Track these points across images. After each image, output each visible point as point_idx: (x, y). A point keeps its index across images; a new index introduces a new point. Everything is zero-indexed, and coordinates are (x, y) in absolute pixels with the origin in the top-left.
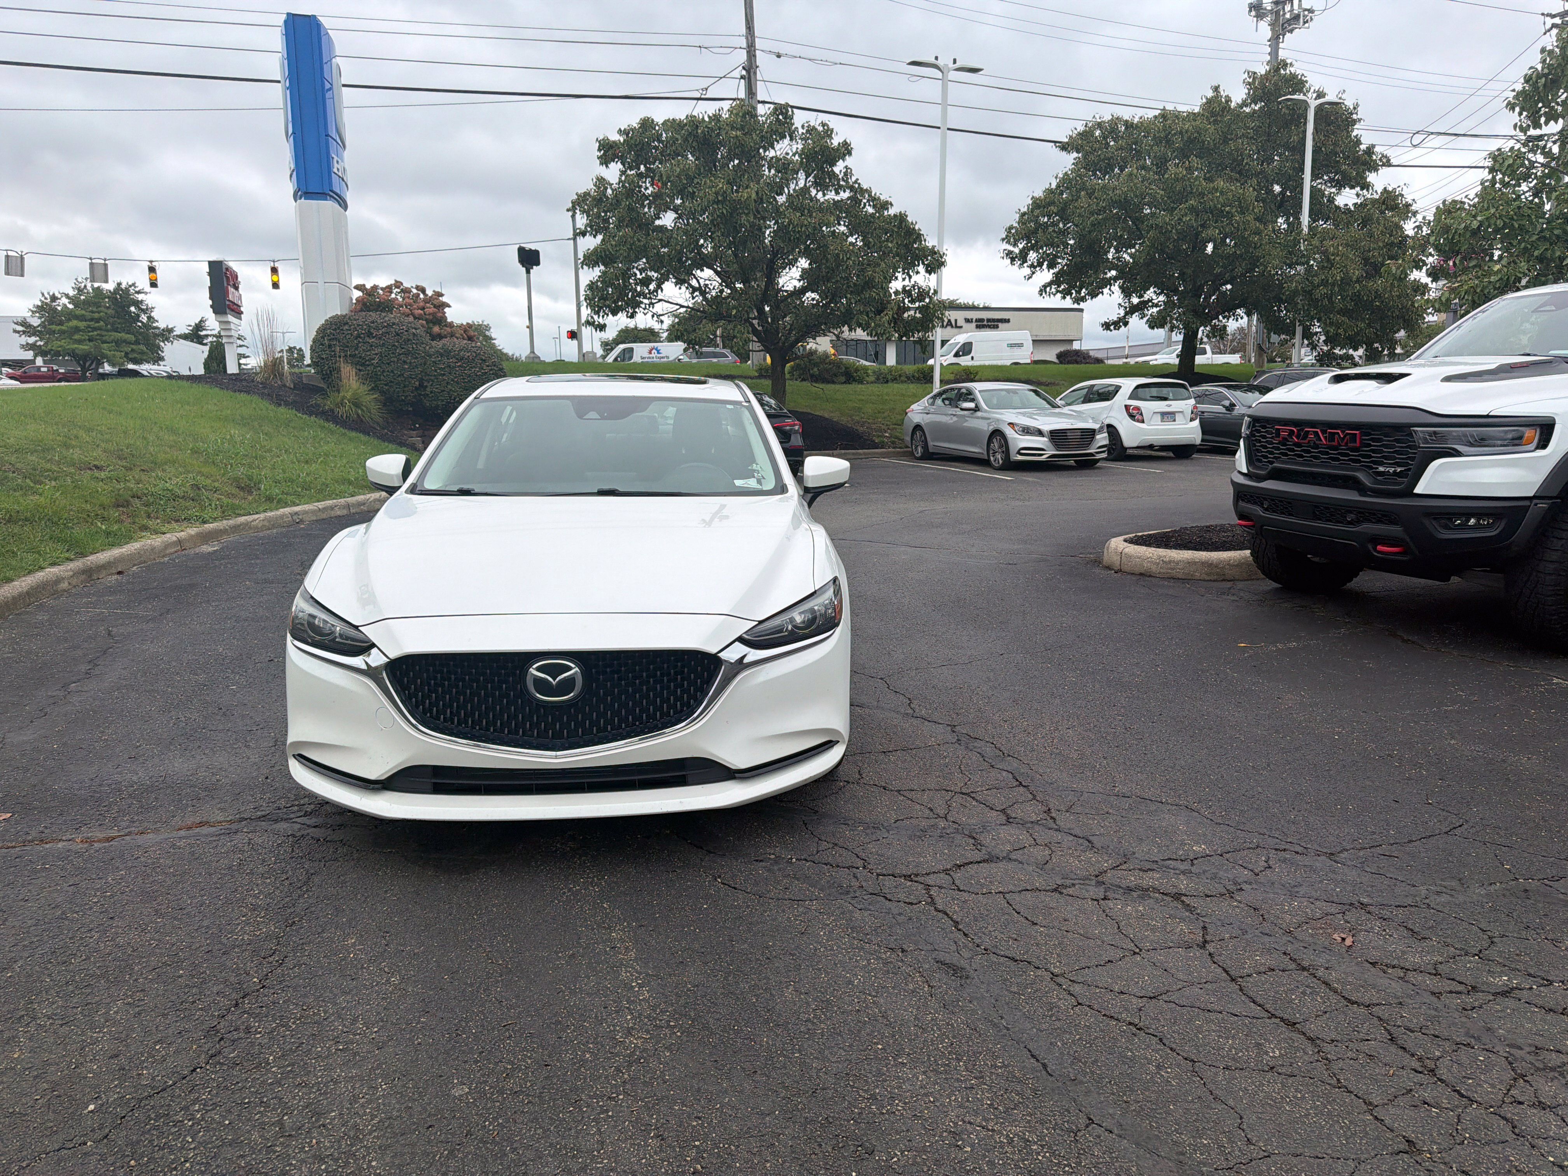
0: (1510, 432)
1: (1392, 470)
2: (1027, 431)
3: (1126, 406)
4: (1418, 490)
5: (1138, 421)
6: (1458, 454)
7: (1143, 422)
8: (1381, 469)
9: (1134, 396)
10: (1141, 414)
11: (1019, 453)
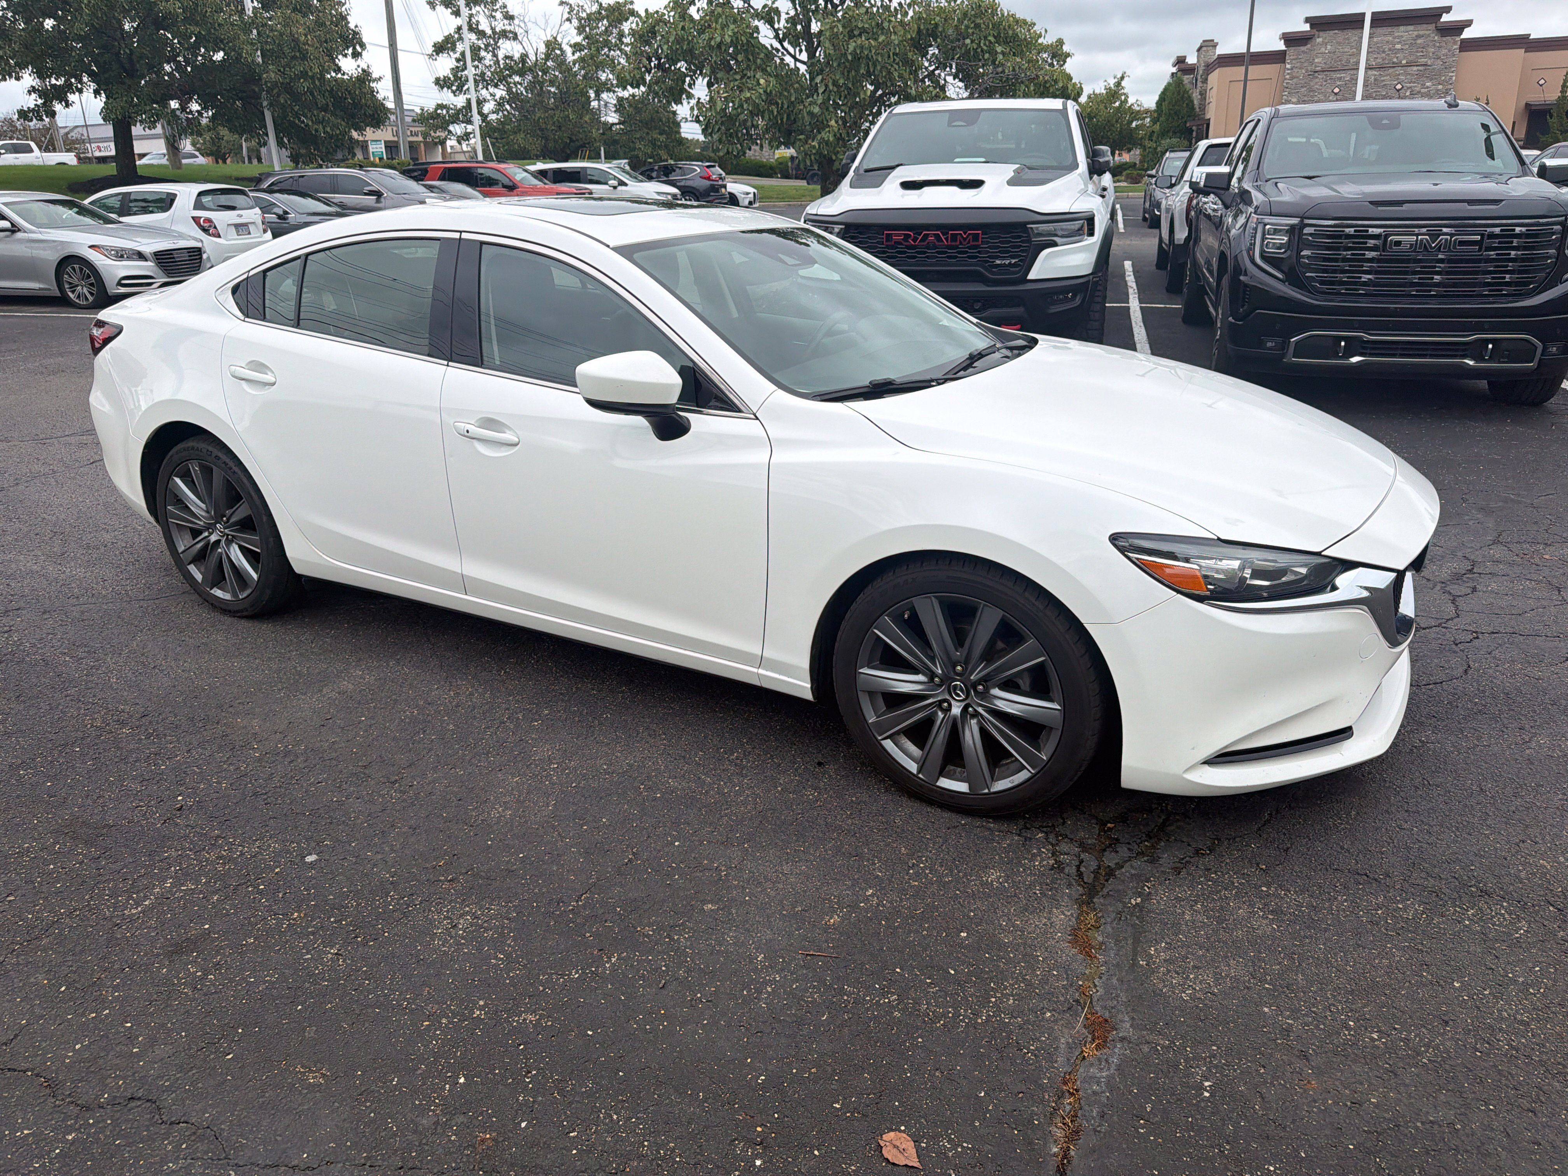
0: (1076, 225)
1: (1007, 262)
2: (121, 255)
3: (193, 218)
4: (1031, 276)
5: (214, 235)
6: (1055, 244)
7: (219, 236)
8: (998, 262)
9: (198, 205)
10: (215, 227)
11: (119, 284)
